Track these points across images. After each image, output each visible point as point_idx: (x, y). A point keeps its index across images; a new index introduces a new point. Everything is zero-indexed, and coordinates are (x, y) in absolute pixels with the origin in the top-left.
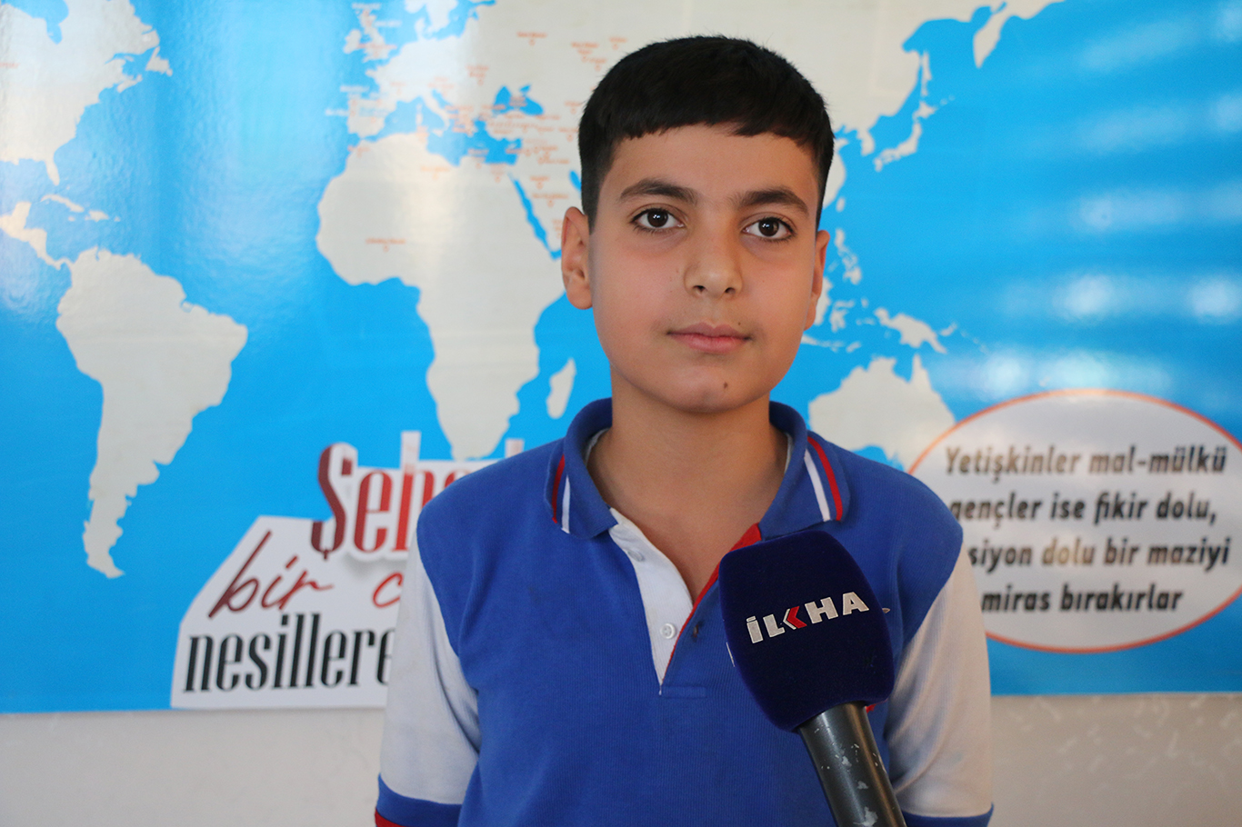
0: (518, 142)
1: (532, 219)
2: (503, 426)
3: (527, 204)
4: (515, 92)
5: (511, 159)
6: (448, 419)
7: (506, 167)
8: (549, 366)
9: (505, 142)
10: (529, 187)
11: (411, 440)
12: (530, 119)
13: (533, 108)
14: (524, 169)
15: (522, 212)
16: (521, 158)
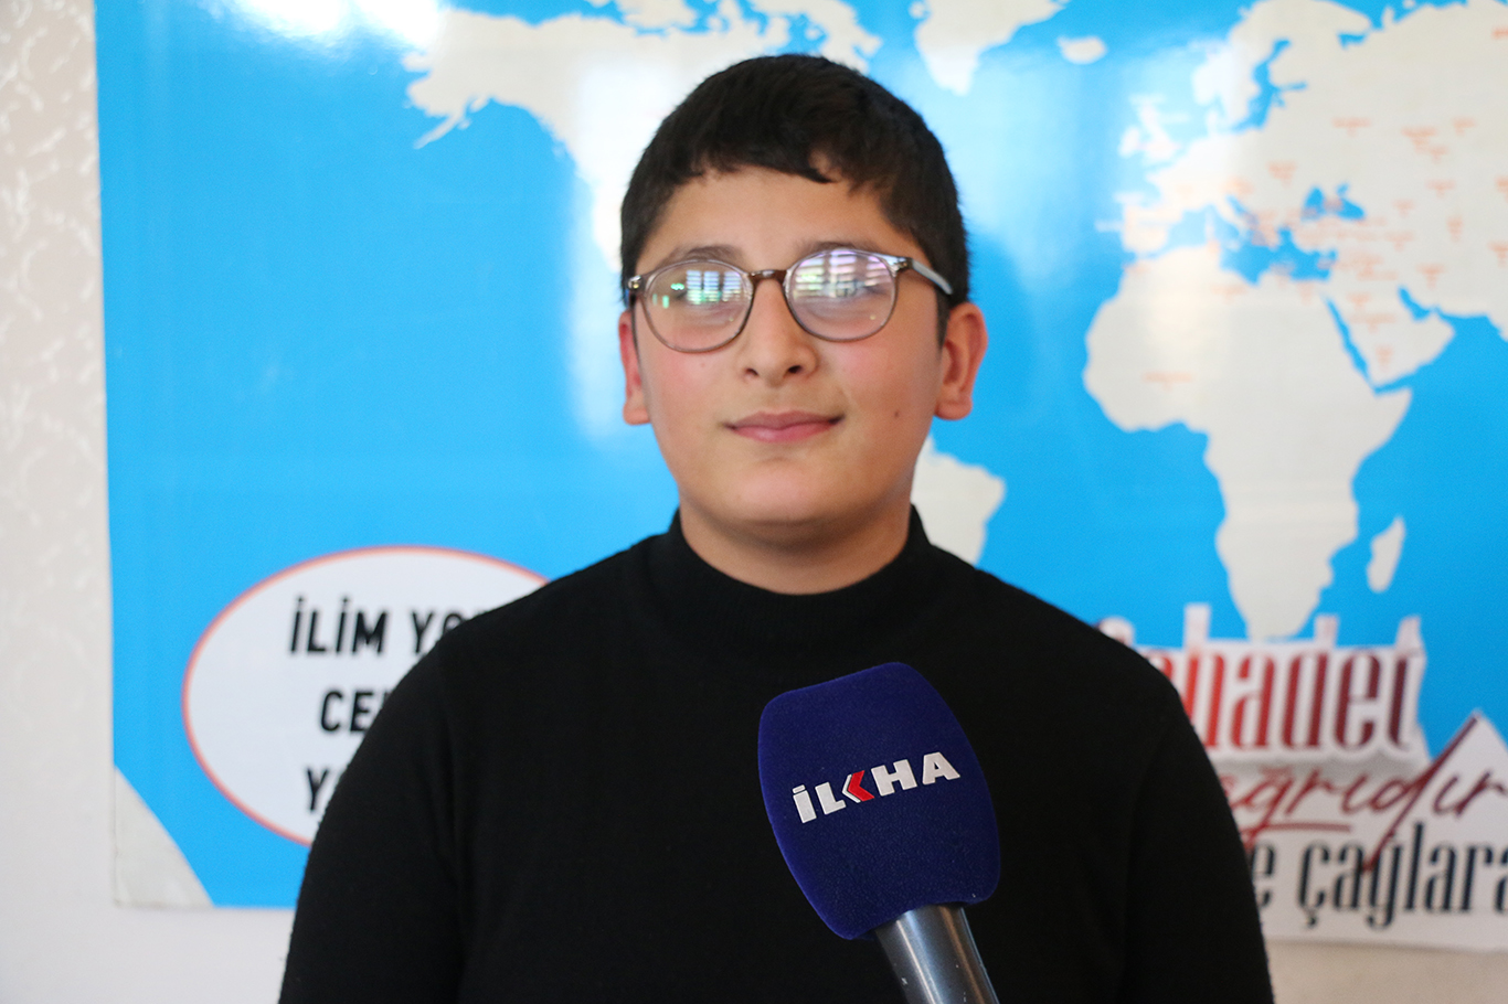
0: (1333, 255)
1: (1351, 348)
2: (1311, 600)
3: (1344, 330)
4: (1330, 193)
5: (1324, 275)
6: (1245, 591)
7: (1316, 286)
8: (1370, 526)
9: (1316, 255)
10: (1346, 308)
11: (1197, 617)
12: (1348, 225)
13: (1352, 212)
14: (1340, 286)
15: (1336, 339)
16: (1337, 274)
